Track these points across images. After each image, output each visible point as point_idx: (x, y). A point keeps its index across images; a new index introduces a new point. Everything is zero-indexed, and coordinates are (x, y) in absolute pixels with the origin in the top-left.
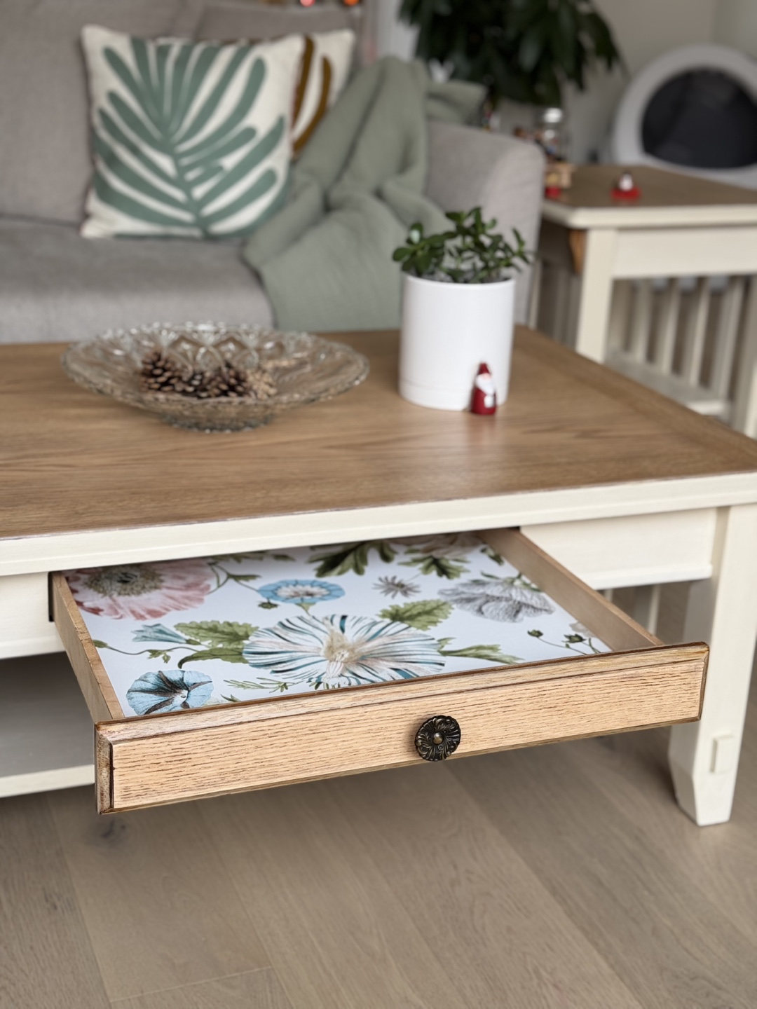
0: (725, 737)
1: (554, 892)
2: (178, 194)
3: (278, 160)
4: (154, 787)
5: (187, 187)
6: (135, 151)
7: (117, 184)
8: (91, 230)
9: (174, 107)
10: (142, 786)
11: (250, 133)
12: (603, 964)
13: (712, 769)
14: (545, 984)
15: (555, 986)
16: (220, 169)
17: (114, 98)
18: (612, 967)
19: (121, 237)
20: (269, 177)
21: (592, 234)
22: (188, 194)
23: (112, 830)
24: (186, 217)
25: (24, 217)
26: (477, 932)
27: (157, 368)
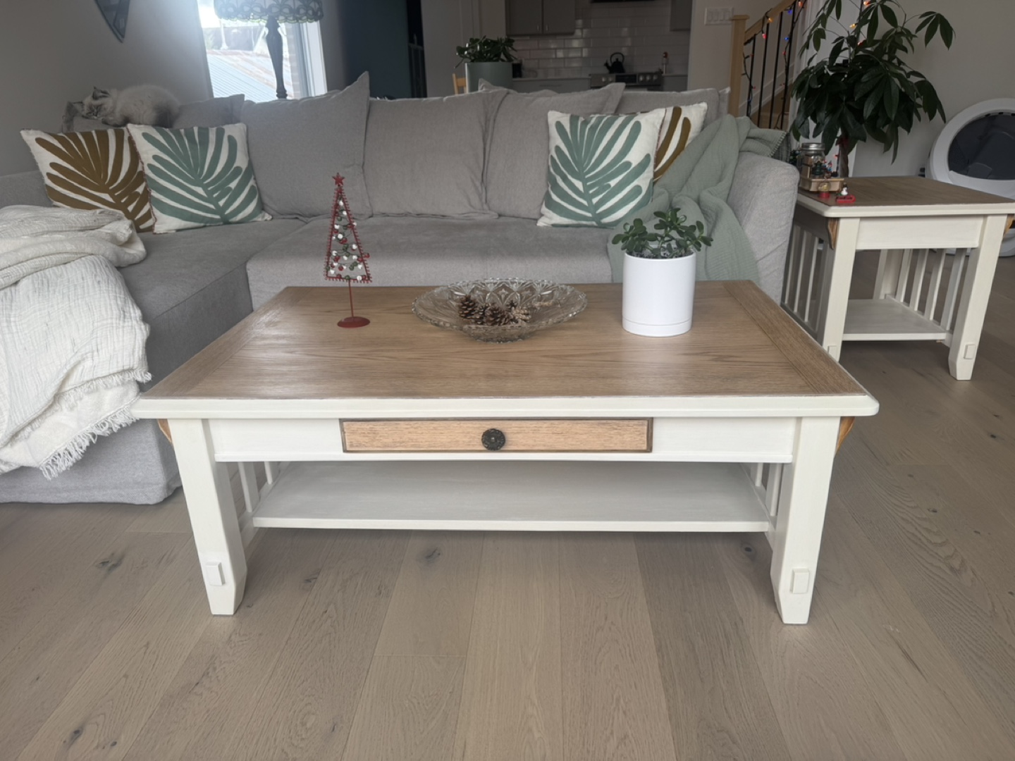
0: (801, 571)
1: (659, 649)
2: (585, 203)
3: (644, 181)
4: (363, 443)
5: (588, 197)
6: (565, 179)
7: (555, 197)
8: (541, 223)
9: (587, 152)
10: (358, 442)
11: (629, 164)
12: (664, 705)
13: (791, 590)
14: (619, 710)
15: (624, 712)
16: (609, 186)
17: (558, 149)
18: (669, 709)
19: (554, 225)
20: (638, 190)
21: (842, 222)
22: (589, 201)
23: (432, 554)
24: (589, 215)
25: (514, 217)
26: (595, 663)
27: (464, 305)
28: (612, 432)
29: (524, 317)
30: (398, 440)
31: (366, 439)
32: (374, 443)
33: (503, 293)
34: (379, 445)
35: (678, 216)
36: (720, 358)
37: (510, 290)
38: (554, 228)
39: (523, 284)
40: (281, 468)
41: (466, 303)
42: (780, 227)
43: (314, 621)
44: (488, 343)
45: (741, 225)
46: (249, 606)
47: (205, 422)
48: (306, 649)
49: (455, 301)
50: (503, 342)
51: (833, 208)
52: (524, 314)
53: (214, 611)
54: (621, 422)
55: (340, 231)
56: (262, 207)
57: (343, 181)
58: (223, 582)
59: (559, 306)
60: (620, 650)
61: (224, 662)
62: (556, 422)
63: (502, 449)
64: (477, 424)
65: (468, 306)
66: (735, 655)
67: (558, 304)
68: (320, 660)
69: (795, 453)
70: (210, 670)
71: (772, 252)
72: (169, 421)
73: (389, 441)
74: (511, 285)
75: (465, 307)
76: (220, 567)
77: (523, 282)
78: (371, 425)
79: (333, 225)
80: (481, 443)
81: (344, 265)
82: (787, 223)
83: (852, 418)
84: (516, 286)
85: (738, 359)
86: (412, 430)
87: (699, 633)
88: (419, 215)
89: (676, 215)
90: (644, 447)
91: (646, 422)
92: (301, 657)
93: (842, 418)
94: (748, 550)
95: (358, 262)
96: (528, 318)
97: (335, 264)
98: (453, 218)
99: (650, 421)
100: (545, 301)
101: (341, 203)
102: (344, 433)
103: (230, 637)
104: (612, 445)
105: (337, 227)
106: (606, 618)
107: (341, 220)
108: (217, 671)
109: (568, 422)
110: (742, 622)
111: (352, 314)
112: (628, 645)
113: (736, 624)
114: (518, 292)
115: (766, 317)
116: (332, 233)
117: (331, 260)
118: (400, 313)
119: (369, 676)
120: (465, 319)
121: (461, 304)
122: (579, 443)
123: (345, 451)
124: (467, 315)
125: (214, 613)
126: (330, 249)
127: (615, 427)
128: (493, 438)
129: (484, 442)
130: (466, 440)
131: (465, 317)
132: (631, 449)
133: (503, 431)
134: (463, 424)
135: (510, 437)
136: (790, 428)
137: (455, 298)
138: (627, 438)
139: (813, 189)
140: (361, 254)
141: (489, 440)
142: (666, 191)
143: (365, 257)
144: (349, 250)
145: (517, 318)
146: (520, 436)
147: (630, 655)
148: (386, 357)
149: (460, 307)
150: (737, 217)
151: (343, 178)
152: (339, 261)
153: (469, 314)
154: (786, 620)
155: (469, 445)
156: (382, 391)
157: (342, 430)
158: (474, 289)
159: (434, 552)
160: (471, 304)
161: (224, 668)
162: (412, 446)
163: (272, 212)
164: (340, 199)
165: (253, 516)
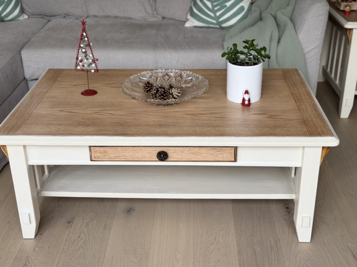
0: (306, 217)
1: (239, 253)
2: (212, 15)
3: (246, 3)
4: (100, 157)
5: (214, 12)
7: (195, 10)
8: (187, 25)
10: (97, 156)
13: (302, 226)
16: (226, 6)
19: (195, 27)
20: (242, 8)
21: (354, 31)
22: (215, 14)
23: (130, 210)
24: (215, 22)
25: (171, 19)
26: (209, 258)
27: (147, 86)
28: (218, 153)
29: (177, 94)
30: (117, 155)
31: (102, 155)
32: (106, 157)
33: (167, 78)
34: (108, 158)
35: (254, 43)
36: (271, 117)
37: (170, 77)
38: (195, 28)
39: (177, 73)
40: (52, 168)
41: (147, 85)
42: (318, 35)
43: (74, 241)
44: (159, 106)
45: (296, 33)
46: (41, 235)
47: (24, 146)
48: (72, 253)
49: (142, 82)
50: (167, 106)
51: (350, 23)
52: (178, 92)
53: (24, 237)
54: (222, 148)
55: (83, 48)
56: (22, 11)
57: (86, 23)
58: (30, 223)
59: (195, 87)
60: (221, 253)
61: (33, 260)
62: (192, 148)
63: (166, 160)
64: (155, 148)
65: (149, 87)
66: (274, 256)
67: (194, 86)
68: (79, 258)
69: (302, 163)
70: (27, 263)
71: (313, 49)
72: (7, 147)
73: (112, 156)
74: (170, 73)
75: (147, 87)
76: (29, 215)
77: (177, 72)
78: (104, 148)
79: (80, 45)
80: (157, 157)
81: (85, 64)
82: (322, 33)
83: (328, 147)
84: (173, 74)
85: (279, 117)
86: (124, 151)
87: (258, 246)
88: (116, 17)
89: (253, 43)
90: (233, 160)
91: (234, 148)
92: (70, 257)
93: (323, 148)
94: (287, 208)
95: (92, 63)
96: (179, 95)
97: (80, 64)
98: (136, 20)
99: (236, 148)
100: (188, 83)
101: (84, 34)
102: (91, 152)
103: (34, 248)
104: (218, 159)
105: (82, 45)
106: (215, 239)
107: (84, 42)
108: (31, 263)
109: (197, 148)
110: (280, 241)
111: (89, 88)
112: (225, 251)
113: (276, 242)
114: (174, 77)
115: (299, 93)
116: (79, 48)
117: (78, 62)
118: (113, 87)
119: (103, 264)
120: (147, 93)
121: (145, 85)
122: (202, 158)
123: (91, 160)
124: (148, 91)
125: (24, 238)
126: (78, 56)
127: (219, 150)
128: (162, 155)
129: (158, 157)
130: (149, 156)
131: (147, 92)
132: (227, 160)
133: (167, 152)
134: (148, 148)
135: (170, 154)
136: (300, 151)
137: (142, 81)
138: (225, 155)
139: (342, 8)
140: (94, 59)
141: (160, 156)
142: (258, 9)
143: (96, 60)
144: (88, 57)
145: (173, 93)
146: (175, 154)
147: (225, 255)
148: (109, 114)
149: (144, 87)
150: (295, 28)
151: (86, 22)
152: (82, 62)
153: (149, 90)
154: (300, 240)
155: (151, 158)
156: (109, 133)
157: (90, 151)
158: (151, 75)
159: (131, 209)
160: (150, 86)
161: (34, 262)
162: (123, 158)
163: (28, 13)
164: (84, 32)
165: (41, 191)
